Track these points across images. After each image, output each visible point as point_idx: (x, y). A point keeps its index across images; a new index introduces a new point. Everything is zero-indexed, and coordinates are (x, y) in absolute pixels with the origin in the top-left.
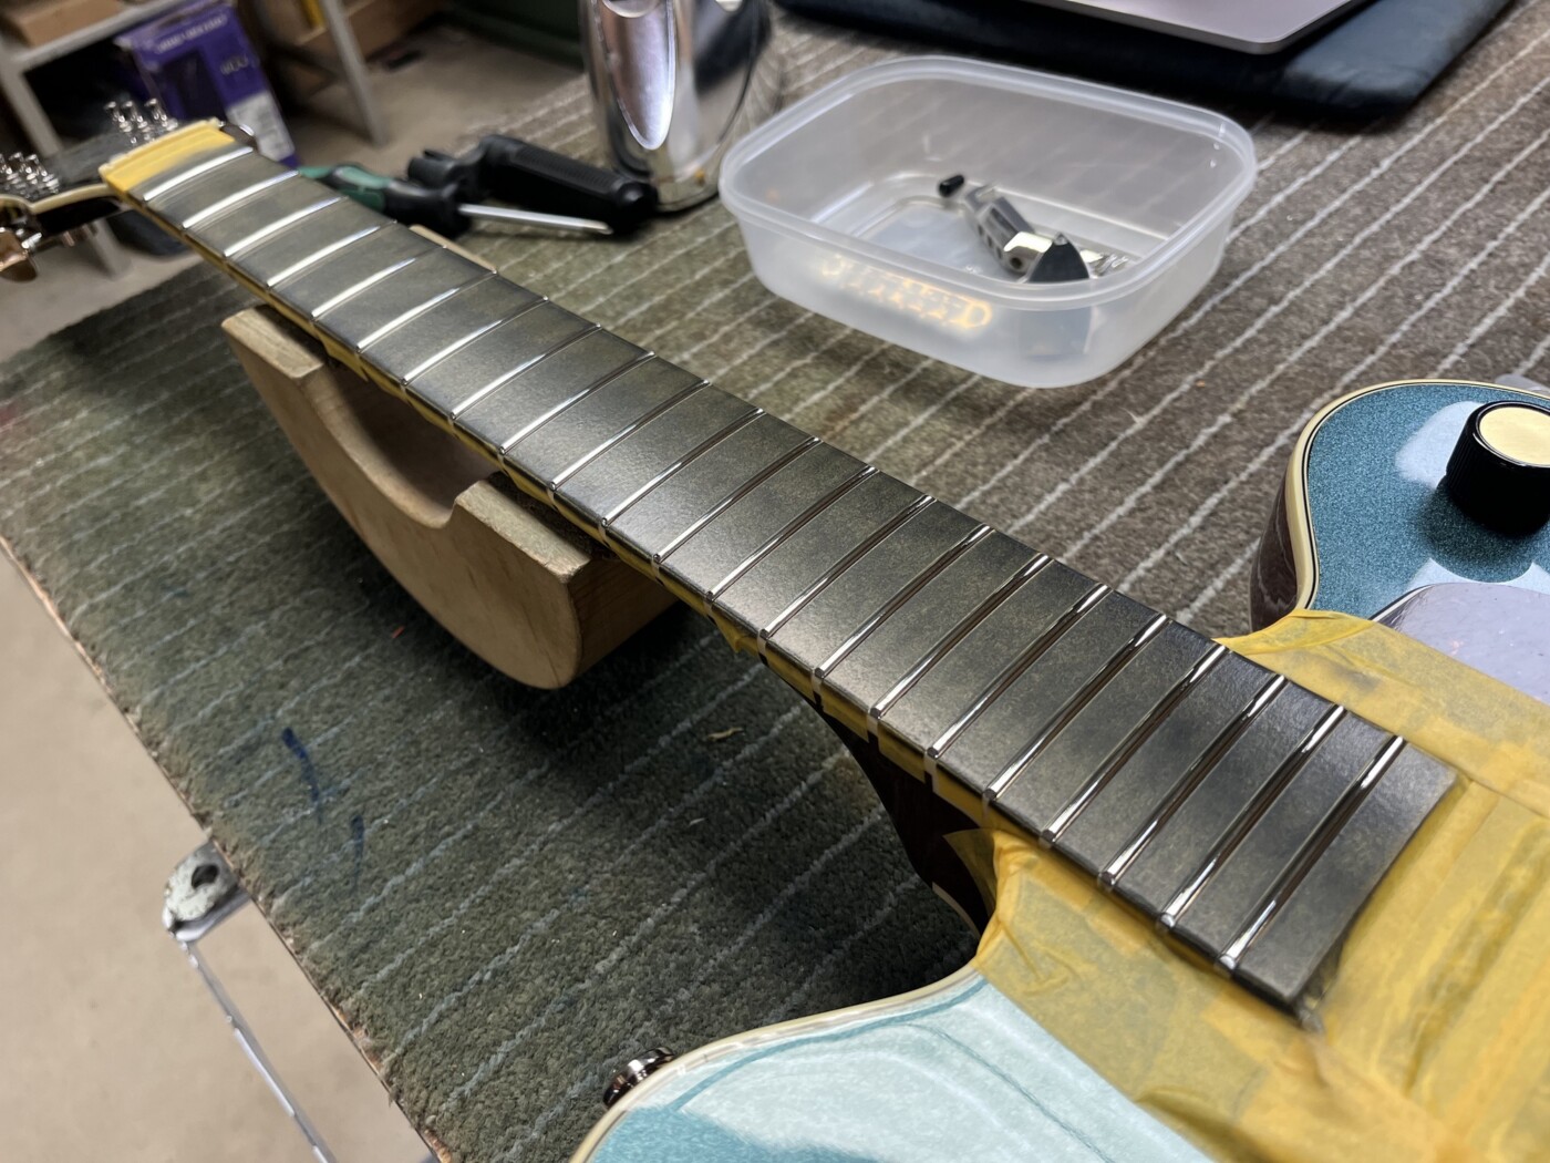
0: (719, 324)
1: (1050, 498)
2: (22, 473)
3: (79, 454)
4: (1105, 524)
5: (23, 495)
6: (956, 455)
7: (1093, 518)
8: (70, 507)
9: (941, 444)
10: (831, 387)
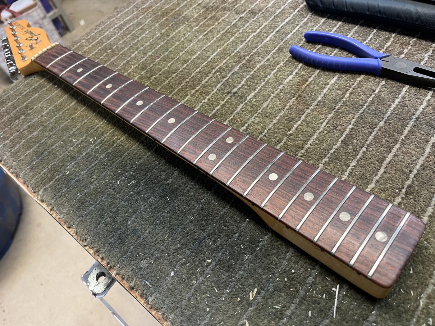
0: (245, 56)
1: (394, 105)
2: (6, 142)
3: (25, 132)
4: (418, 113)
5: (9, 150)
6: (351, 93)
7: (413, 110)
8: (28, 152)
9: (345, 90)
10: (294, 73)
